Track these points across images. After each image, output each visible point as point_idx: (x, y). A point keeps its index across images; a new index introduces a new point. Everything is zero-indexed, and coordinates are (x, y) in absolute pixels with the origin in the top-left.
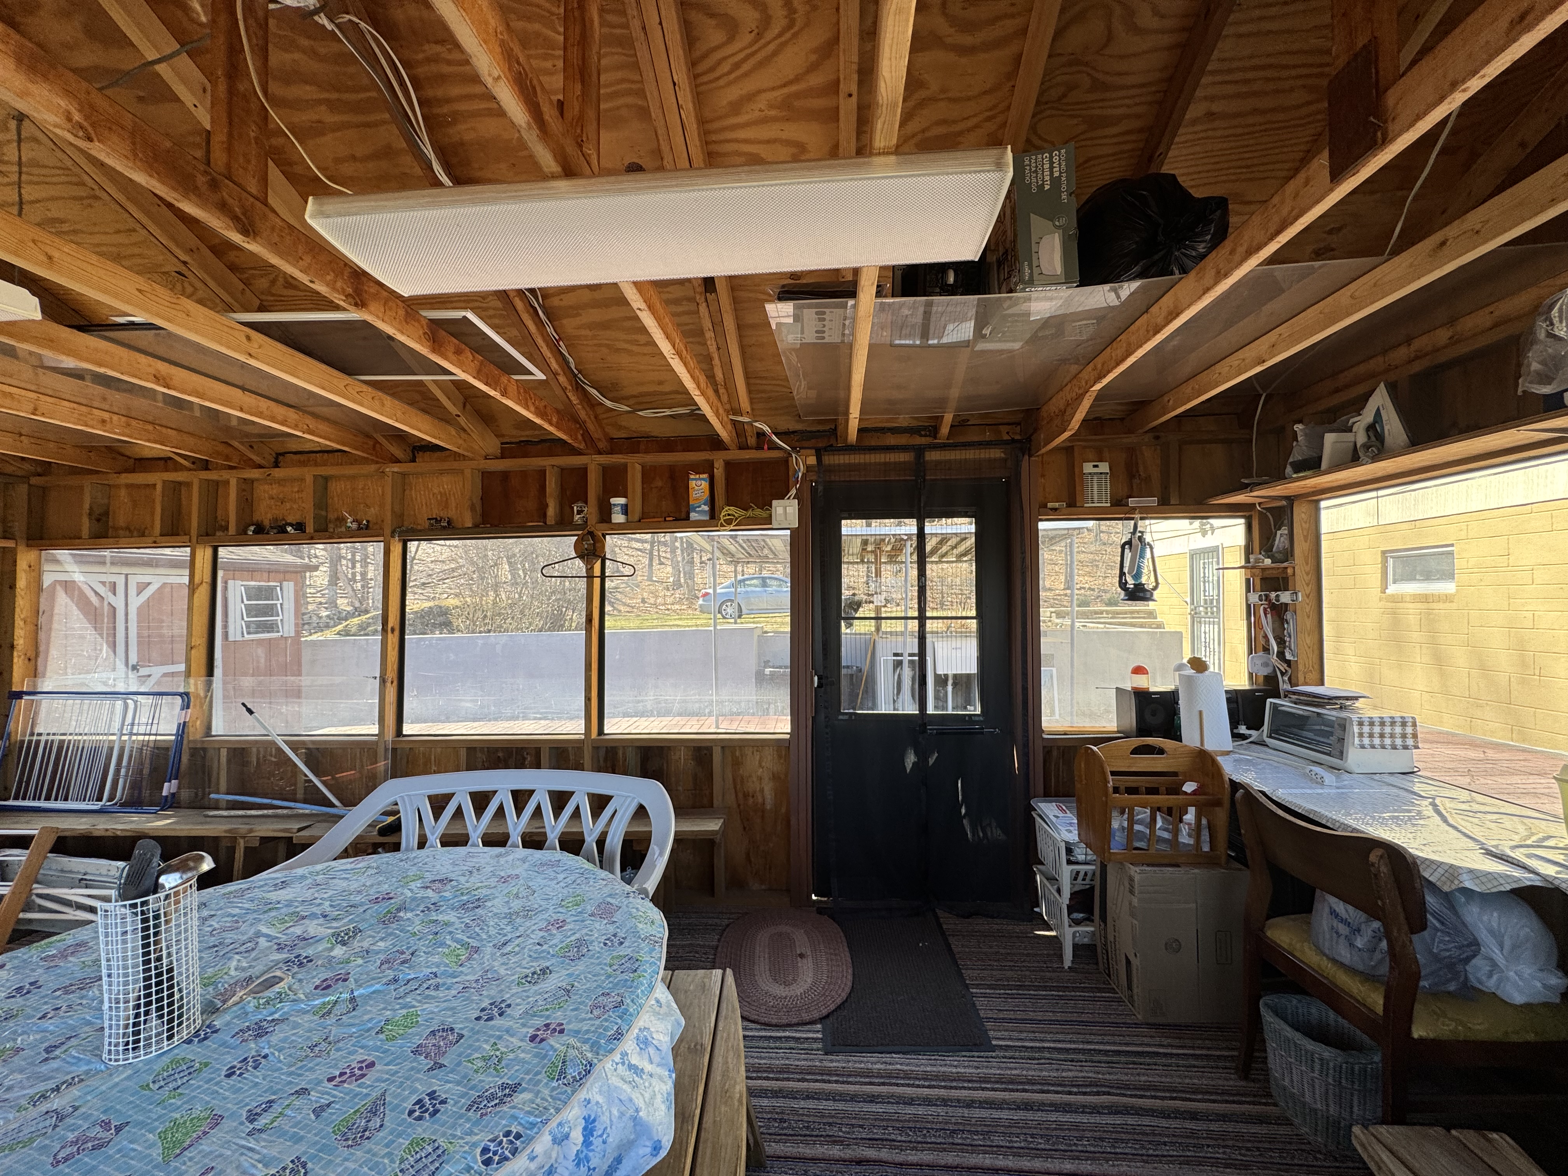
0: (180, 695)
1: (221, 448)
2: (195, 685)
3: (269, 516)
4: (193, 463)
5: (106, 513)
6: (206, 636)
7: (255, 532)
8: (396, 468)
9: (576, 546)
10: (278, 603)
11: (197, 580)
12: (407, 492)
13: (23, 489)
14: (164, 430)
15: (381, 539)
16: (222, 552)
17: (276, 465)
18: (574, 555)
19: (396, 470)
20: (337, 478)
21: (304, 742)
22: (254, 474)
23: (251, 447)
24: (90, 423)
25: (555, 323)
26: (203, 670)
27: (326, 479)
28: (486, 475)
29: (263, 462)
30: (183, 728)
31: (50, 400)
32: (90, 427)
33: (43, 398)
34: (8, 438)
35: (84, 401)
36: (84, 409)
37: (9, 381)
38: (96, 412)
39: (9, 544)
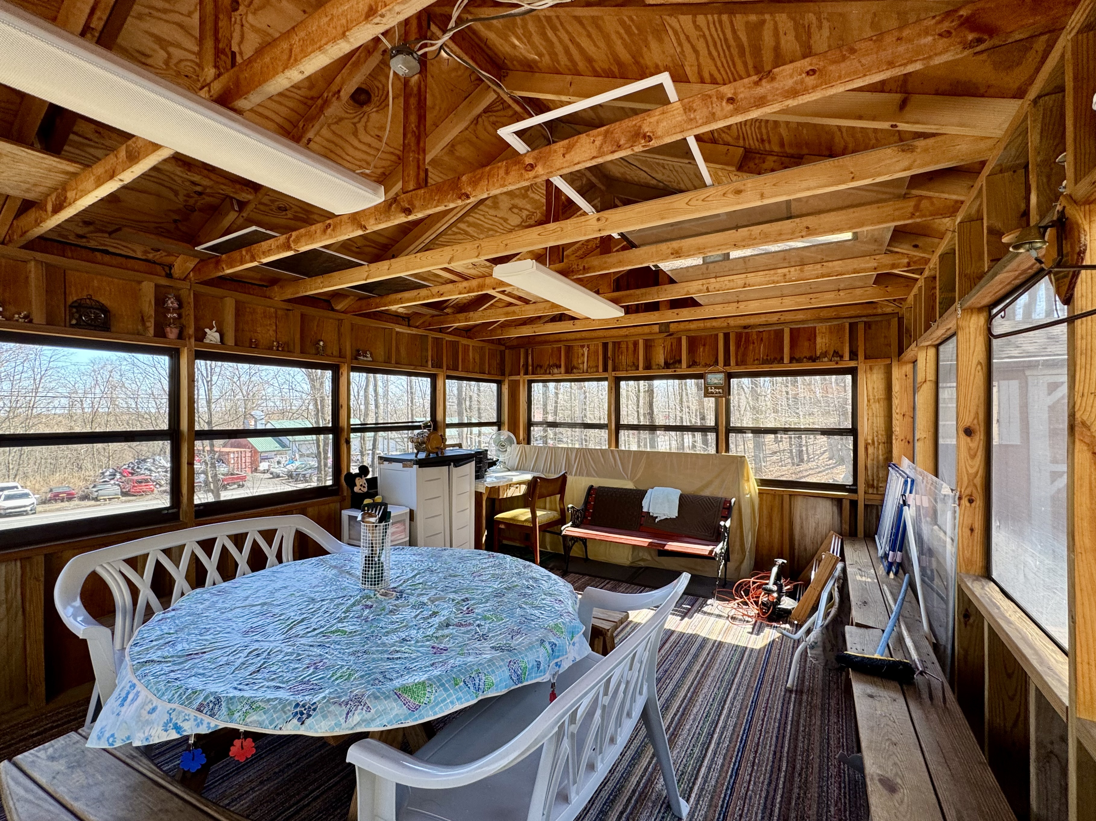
6: (932, 431)
11: (920, 379)
31: (752, 274)
32: (778, 282)
33: (749, 275)
34: (831, 295)
35: (773, 267)
36: (772, 272)
37: (731, 273)
38: (779, 271)
39: (888, 361)
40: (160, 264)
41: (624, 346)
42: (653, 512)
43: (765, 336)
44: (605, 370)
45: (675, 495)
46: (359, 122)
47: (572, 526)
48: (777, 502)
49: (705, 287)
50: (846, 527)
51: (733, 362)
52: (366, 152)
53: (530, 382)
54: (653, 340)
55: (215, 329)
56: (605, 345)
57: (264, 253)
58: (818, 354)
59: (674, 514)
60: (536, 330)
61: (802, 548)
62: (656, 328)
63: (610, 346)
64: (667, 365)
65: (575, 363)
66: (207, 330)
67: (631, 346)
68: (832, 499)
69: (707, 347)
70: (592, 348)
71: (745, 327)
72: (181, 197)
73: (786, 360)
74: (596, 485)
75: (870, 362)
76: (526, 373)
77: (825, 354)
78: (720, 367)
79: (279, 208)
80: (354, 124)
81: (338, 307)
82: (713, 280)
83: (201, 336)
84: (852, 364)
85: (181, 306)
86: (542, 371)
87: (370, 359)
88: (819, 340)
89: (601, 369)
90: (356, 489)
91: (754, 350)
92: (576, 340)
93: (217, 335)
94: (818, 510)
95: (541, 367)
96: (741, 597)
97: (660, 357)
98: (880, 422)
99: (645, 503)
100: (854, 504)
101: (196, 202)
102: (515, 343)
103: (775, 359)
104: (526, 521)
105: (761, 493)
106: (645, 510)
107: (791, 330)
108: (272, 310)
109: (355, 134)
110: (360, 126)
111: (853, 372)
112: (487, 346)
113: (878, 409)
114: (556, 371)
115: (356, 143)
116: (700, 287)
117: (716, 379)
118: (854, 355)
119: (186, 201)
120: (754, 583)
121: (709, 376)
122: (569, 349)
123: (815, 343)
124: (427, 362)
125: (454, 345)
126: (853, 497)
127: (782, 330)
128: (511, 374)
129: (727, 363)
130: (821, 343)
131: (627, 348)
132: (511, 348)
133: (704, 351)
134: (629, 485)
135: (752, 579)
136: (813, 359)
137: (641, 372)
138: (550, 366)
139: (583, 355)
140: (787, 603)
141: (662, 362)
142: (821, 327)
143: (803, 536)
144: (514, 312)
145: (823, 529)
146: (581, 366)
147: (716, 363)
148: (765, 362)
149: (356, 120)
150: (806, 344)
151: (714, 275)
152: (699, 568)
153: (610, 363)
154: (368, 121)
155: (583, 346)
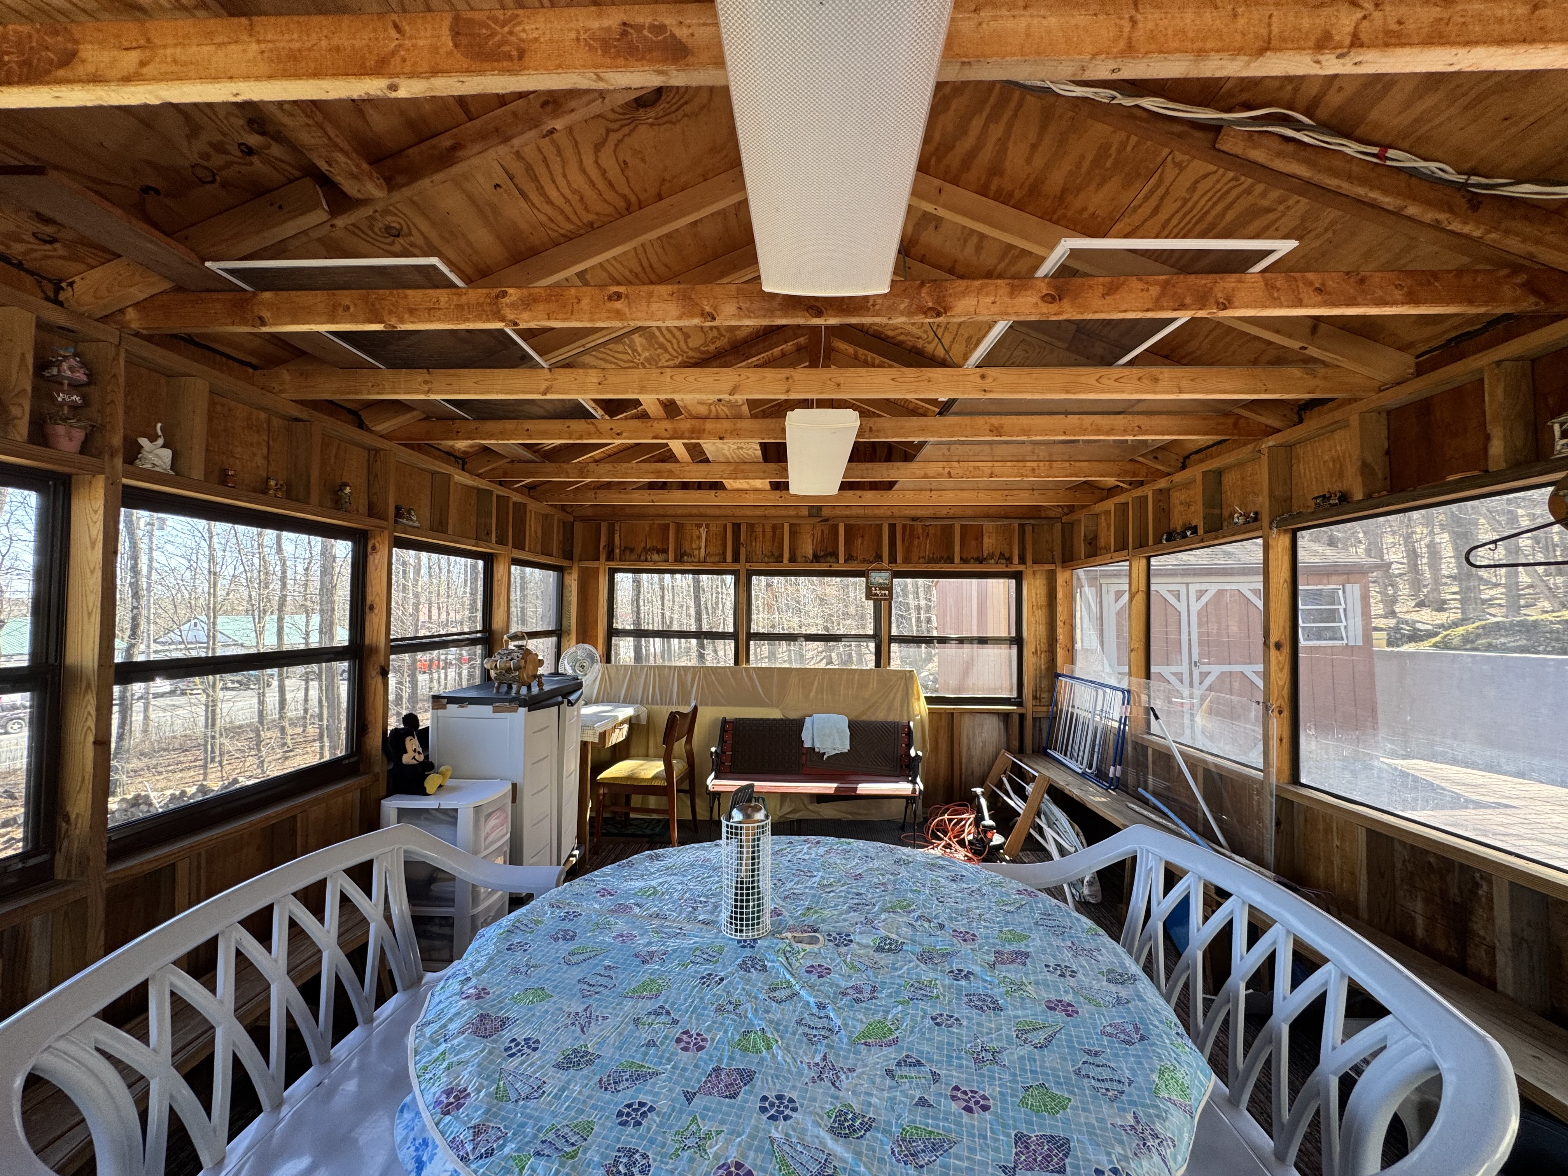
0: (1123, 691)
1: (1130, 467)
2: (1137, 683)
3: (1181, 522)
4: (1130, 484)
5: (1096, 537)
6: (1144, 640)
7: (1168, 540)
8: (1271, 442)
9: (1554, 503)
10: (1341, 608)
11: (1134, 589)
12: (1295, 468)
13: (1058, 526)
14: (1078, 464)
15: (1259, 533)
16: (1153, 561)
17: (1184, 467)
18: (1552, 519)
19: (1271, 444)
20: (1229, 468)
21: (1205, 762)
22: (1162, 484)
23: (1156, 458)
24: (1025, 473)
25: (1358, 132)
26: (1142, 672)
27: (1219, 473)
28: (1393, 415)
29: (1168, 470)
30: (1123, 721)
31: (1000, 464)
32: (1026, 476)
33: (996, 464)
34: (1026, 494)
35: (1021, 458)
36: (1021, 464)
37: (977, 458)
38: (1028, 464)
39: (1053, 567)
40: (32, 273)
41: (759, 530)
42: (819, 747)
43: (931, 531)
44: (736, 559)
45: (842, 722)
46: (617, 130)
47: (716, 778)
48: (944, 722)
49: (947, 470)
50: (1015, 744)
51: (899, 559)
52: (592, 184)
53: (612, 572)
54: (799, 525)
55: (161, 441)
56: (737, 527)
57: (412, 311)
58: (985, 555)
59: (845, 747)
60: (654, 498)
61: (969, 772)
62: (806, 512)
63: (743, 528)
64: (816, 558)
65: (686, 547)
66: (144, 441)
67: (768, 530)
68: (997, 713)
69: (866, 538)
70: (713, 528)
71: (913, 519)
72: (201, 144)
73: (957, 560)
74: (729, 717)
75: (1036, 567)
76: (610, 557)
77: (991, 556)
78: (885, 564)
79: (388, 229)
80: (608, 131)
81: (378, 428)
82: (955, 464)
83: (132, 453)
84: (1021, 568)
85: (92, 378)
86: (634, 557)
87: (417, 524)
88: (986, 540)
89: (729, 558)
90: (406, 759)
91: (919, 546)
92: (691, 516)
93: (167, 453)
94: (986, 727)
95: (632, 550)
96: (941, 839)
97: (808, 548)
98: (1042, 630)
99: (806, 736)
100: (1022, 717)
101: (229, 165)
102: (589, 513)
103: (942, 558)
104: (655, 777)
105: (931, 712)
106: (808, 744)
107: (963, 527)
108: (263, 415)
109: (598, 147)
110: (614, 137)
111: (1018, 577)
112: (558, 515)
113: (1041, 616)
114: (656, 557)
115: (588, 161)
116: (941, 470)
117: (879, 578)
118: (1022, 560)
119: (206, 156)
120: (950, 820)
121: (873, 574)
122: (679, 527)
123: (982, 543)
124: (488, 533)
125: (520, 509)
126: (1021, 710)
127: (951, 526)
128: (580, 560)
129: (893, 560)
130: (989, 543)
131: (764, 532)
132: (584, 519)
133: (862, 544)
134: (774, 714)
135: (946, 817)
136: (980, 561)
137: (786, 565)
138: (646, 550)
139: (699, 537)
140: (997, 839)
141: (810, 553)
142: (988, 525)
143: (970, 757)
144: (671, 472)
145: (991, 749)
146: (696, 552)
147: (879, 558)
148: (931, 561)
149: (615, 126)
150: (974, 543)
151: (957, 458)
152: (862, 811)
153: (743, 551)
154: (629, 135)
155: (699, 526)
